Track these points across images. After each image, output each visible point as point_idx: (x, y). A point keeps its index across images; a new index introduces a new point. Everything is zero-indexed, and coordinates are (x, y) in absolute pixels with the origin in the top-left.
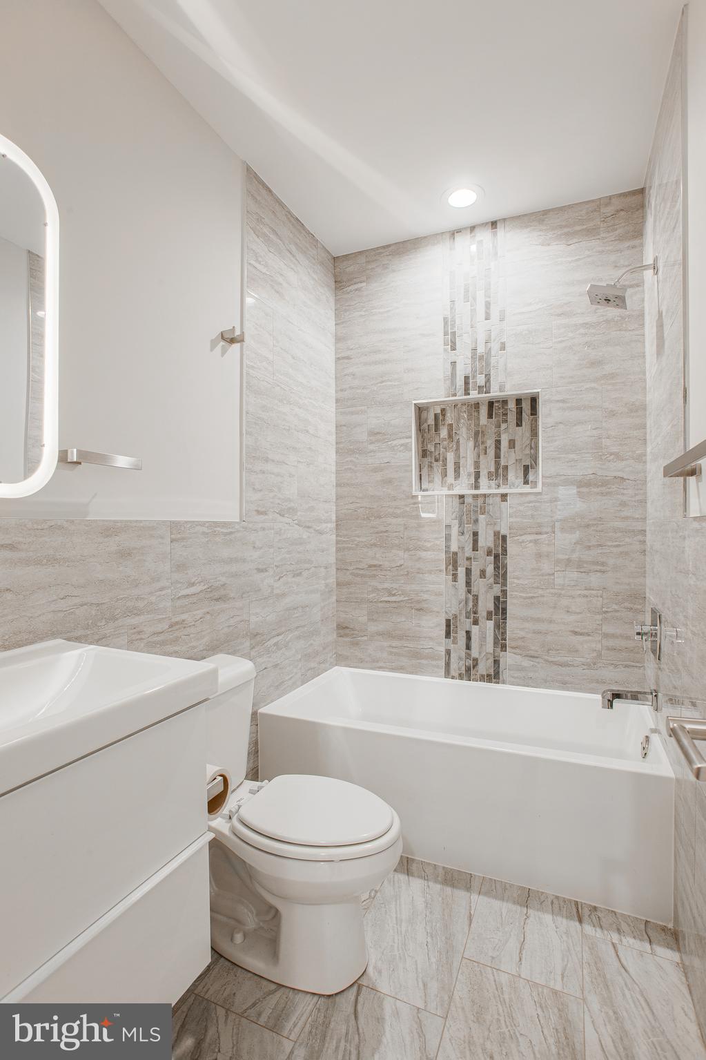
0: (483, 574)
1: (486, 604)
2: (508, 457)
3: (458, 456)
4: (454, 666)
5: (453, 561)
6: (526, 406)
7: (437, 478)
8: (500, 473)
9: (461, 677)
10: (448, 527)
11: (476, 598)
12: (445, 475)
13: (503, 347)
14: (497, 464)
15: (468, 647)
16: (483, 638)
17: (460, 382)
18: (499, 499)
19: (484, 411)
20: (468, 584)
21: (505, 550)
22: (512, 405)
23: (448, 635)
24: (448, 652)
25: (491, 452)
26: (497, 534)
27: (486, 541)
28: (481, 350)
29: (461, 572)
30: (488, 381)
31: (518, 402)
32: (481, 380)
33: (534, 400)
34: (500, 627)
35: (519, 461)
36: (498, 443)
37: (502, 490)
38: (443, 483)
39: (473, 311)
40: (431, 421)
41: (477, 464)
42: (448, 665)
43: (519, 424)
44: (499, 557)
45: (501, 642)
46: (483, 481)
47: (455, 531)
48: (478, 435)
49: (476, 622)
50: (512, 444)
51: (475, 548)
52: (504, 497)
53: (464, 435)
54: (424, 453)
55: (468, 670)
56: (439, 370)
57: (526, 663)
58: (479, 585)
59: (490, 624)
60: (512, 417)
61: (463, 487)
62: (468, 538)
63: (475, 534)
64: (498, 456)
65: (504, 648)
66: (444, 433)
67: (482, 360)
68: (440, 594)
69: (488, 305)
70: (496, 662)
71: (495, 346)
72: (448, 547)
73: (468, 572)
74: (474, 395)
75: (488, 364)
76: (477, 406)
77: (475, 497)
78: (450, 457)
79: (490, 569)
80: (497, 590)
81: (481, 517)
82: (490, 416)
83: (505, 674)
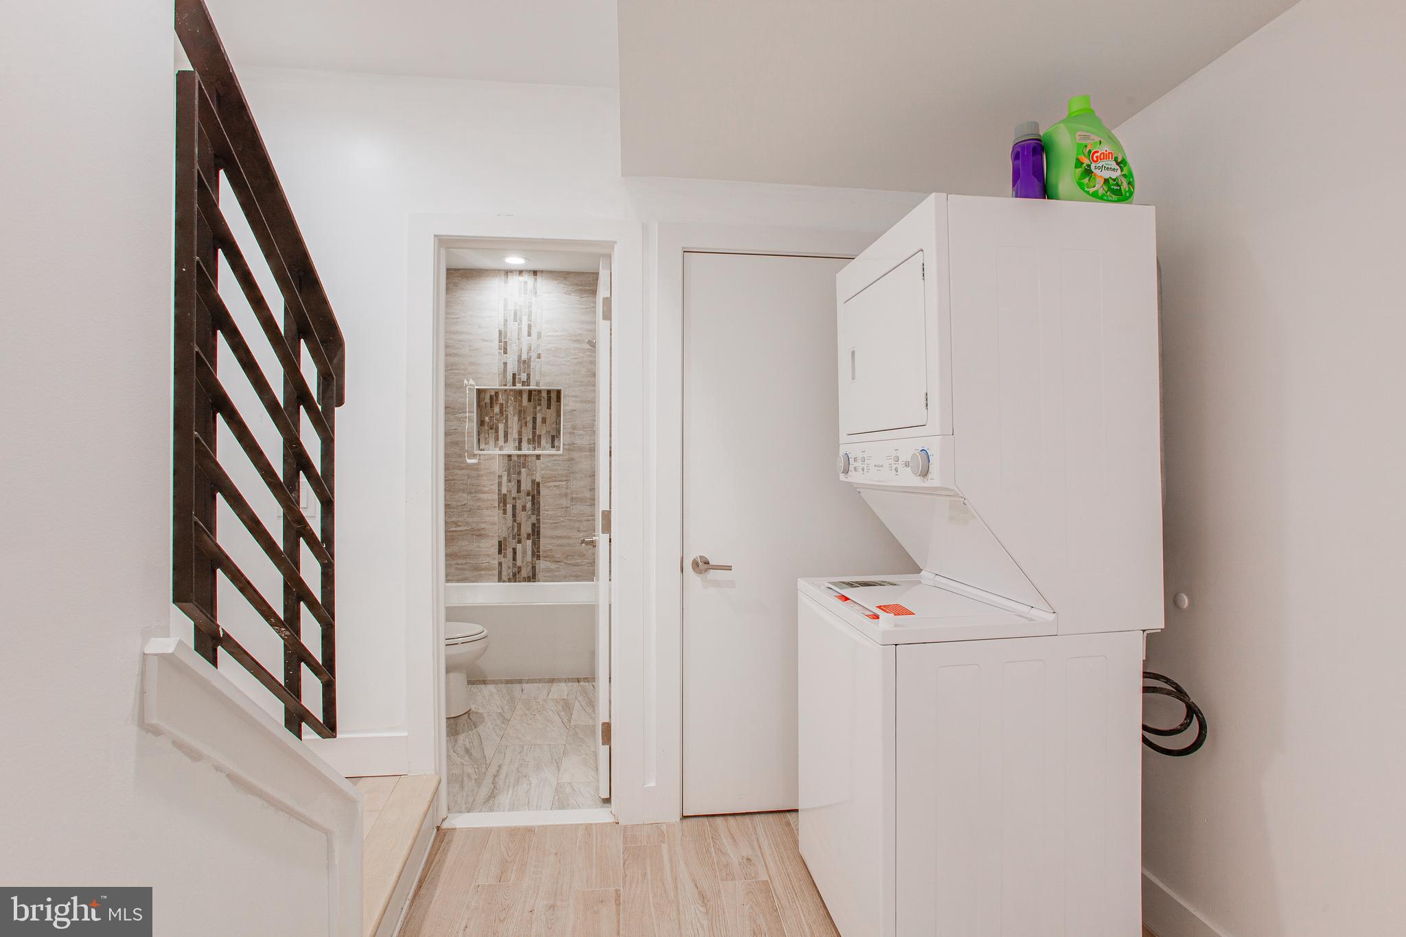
0: (524, 508)
1: (526, 529)
2: (542, 430)
3: (506, 426)
4: (504, 573)
5: (503, 500)
6: (554, 396)
7: (492, 442)
8: (535, 440)
9: (509, 580)
10: (500, 477)
11: (519, 525)
12: (497, 439)
13: (539, 357)
14: (534, 433)
15: (514, 559)
16: (524, 552)
17: (510, 377)
18: (534, 458)
19: (525, 396)
20: (514, 515)
21: (539, 492)
22: (544, 395)
23: (500, 552)
24: (500, 564)
25: (530, 425)
26: (533, 482)
27: (526, 486)
28: (524, 357)
29: (509, 507)
30: (529, 375)
31: (549, 392)
32: (524, 377)
33: (559, 392)
34: (536, 544)
35: (548, 432)
36: (534, 419)
37: (537, 452)
38: (496, 445)
39: (520, 329)
40: (487, 400)
41: (520, 433)
42: (500, 573)
43: (549, 407)
44: (535, 495)
45: (536, 554)
46: (524, 444)
47: (505, 479)
48: (521, 413)
49: (519, 542)
50: (544, 420)
51: (519, 491)
52: (538, 457)
53: (511, 411)
54: (481, 423)
55: (514, 575)
56: (496, 368)
57: (553, 566)
58: (522, 516)
59: (529, 542)
60: (544, 402)
61: (510, 449)
62: (514, 484)
63: (519, 482)
64: (534, 428)
65: (538, 557)
66: (497, 409)
67: (525, 364)
68: (495, 524)
69: (530, 327)
70: (534, 568)
71: (534, 356)
72: (500, 490)
73: (514, 507)
74: (519, 386)
75: (529, 366)
76: (520, 392)
77: (519, 456)
78: (501, 426)
79: (529, 505)
80: (534, 518)
81: (523, 470)
82: (530, 400)
83: (540, 575)
